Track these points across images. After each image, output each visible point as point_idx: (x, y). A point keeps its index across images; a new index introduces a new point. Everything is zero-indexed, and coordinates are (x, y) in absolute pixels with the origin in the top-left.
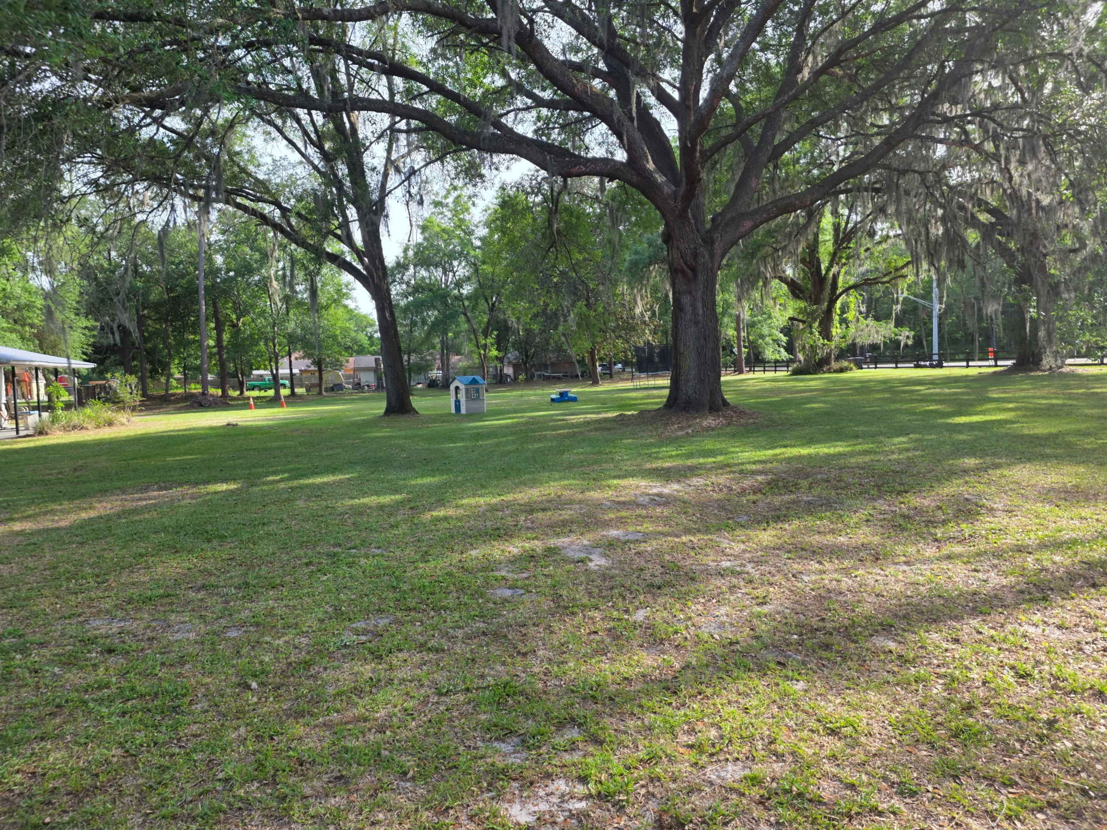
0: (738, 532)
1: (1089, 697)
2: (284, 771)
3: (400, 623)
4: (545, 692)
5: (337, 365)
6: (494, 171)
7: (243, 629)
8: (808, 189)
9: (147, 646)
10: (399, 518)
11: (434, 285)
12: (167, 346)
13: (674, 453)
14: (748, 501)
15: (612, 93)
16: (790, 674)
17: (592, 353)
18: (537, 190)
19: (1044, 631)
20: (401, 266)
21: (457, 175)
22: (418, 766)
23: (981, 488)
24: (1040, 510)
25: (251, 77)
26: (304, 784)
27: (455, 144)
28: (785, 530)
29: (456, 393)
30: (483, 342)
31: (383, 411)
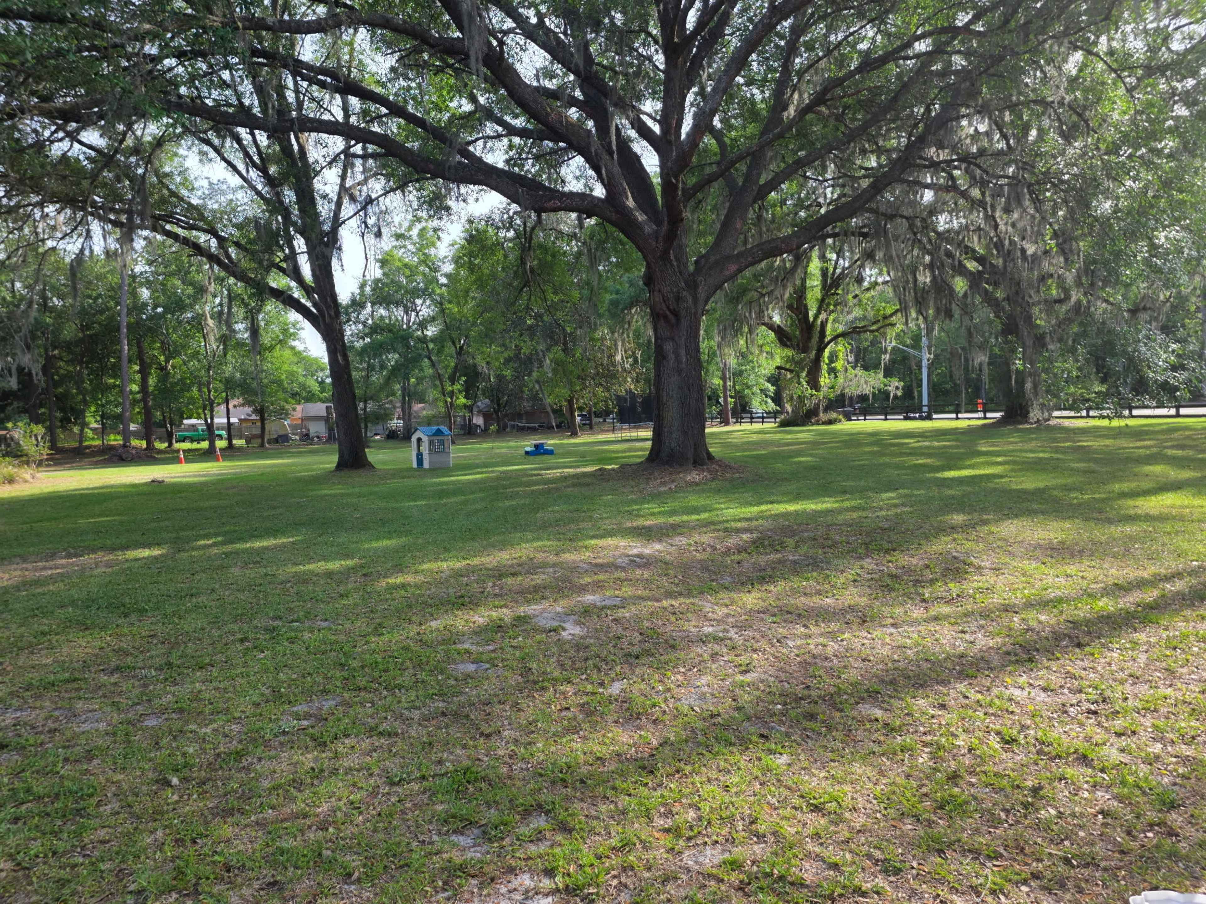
0: (721, 595)
1: (1074, 761)
2: (208, 878)
3: (348, 705)
4: (510, 777)
5: (283, 414)
6: (462, 203)
7: (166, 716)
8: (794, 232)
9: (47, 740)
10: (350, 586)
11: (394, 324)
12: (82, 391)
13: (656, 510)
14: (732, 561)
15: (590, 124)
16: (773, 747)
17: (570, 402)
18: (509, 224)
19: (1029, 693)
20: (357, 304)
21: (420, 206)
22: (364, 866)
23: (969, 545)
24: (1027, 568)
25: (183, 90)
26: (231, 893)
27: (418, 173)
28: (770, 592)
29: (419, 446)
30: (450, 389)
31: (334, 465)
